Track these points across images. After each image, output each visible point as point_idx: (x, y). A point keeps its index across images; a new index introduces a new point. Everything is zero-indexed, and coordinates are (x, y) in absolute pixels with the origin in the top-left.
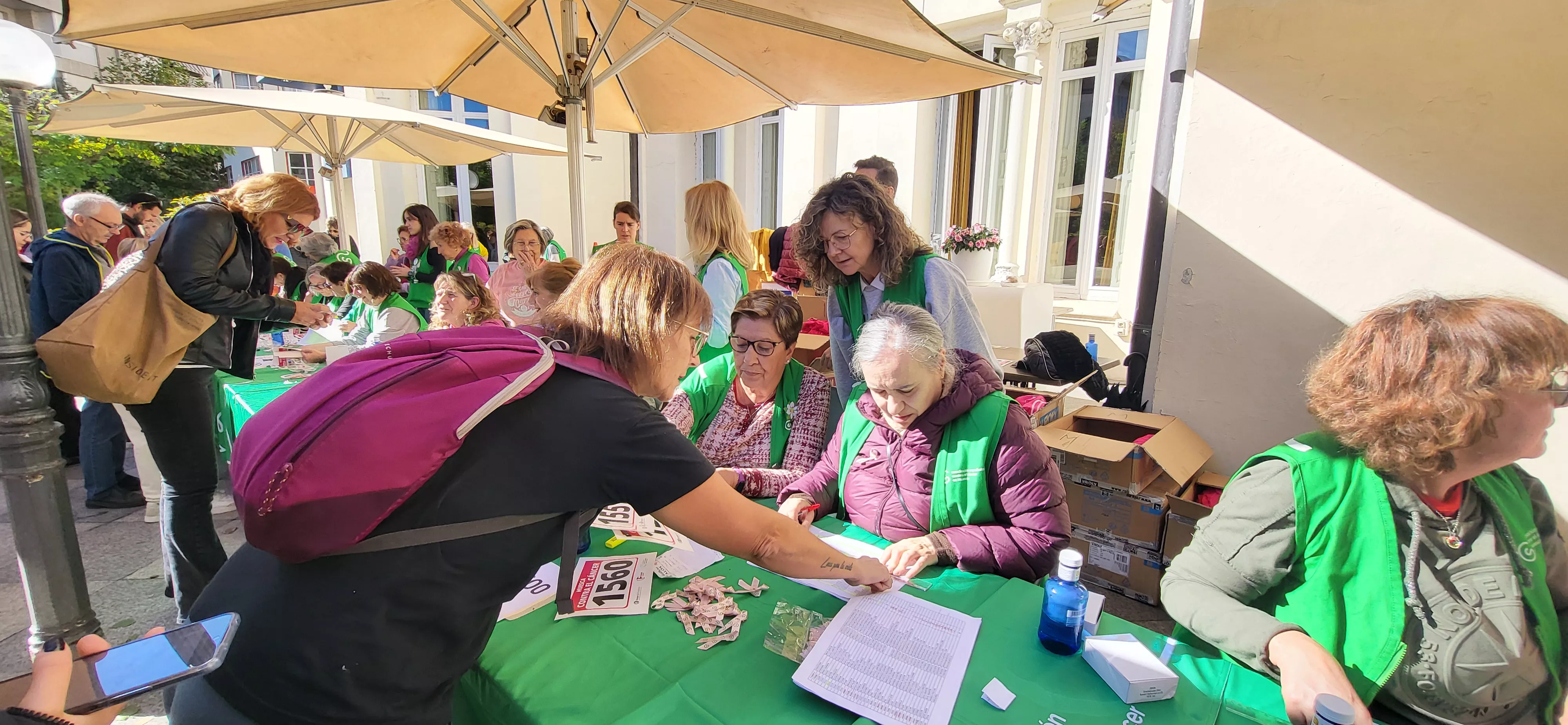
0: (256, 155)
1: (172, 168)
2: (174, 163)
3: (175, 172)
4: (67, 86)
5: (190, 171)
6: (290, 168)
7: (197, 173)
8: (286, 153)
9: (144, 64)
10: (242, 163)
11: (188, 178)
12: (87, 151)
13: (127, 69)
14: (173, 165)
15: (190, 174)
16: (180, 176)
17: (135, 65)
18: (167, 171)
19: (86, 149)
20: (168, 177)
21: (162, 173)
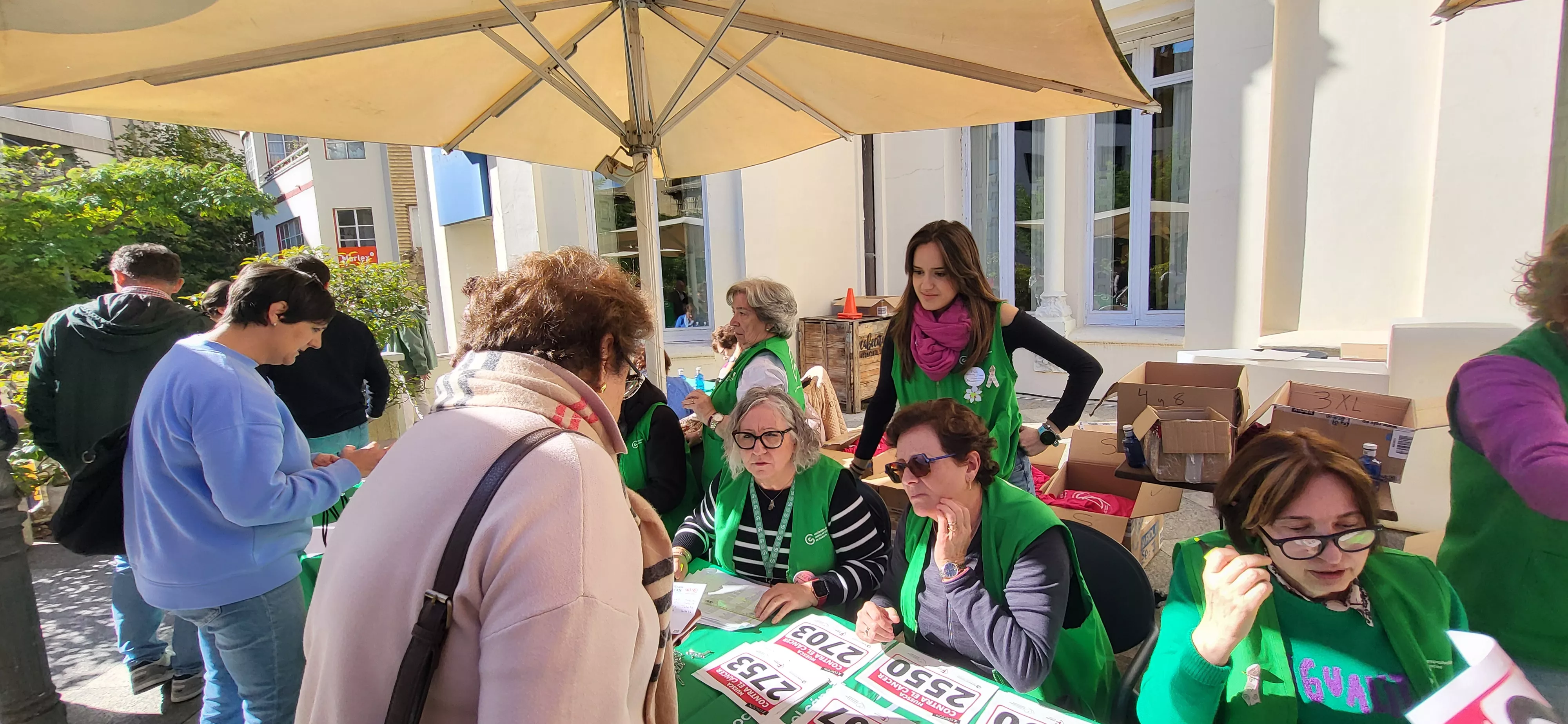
0: (296, 216)
1: (194, 240)
2: (196, 234)
3: (198, 244)
4: (79, 160)
5: (213, 241)
6: (338, 227)
7: (221, 244)
8: (334, 209)
9: (164, 128)
10: (277, 227)
11: (212, 250)
12: (100, 220)
13: (145, 135)
14: (196, 237)
15: (212, 245)
16: (202, 249)
17: (153, 130)
18: (188, 244)
19: (97, 218)
20: (190, 250)
21: (183, 247)
